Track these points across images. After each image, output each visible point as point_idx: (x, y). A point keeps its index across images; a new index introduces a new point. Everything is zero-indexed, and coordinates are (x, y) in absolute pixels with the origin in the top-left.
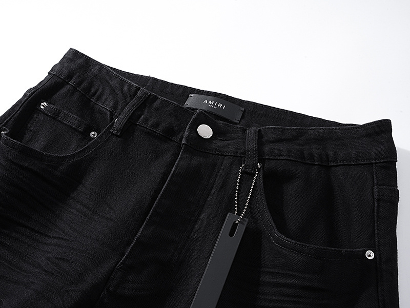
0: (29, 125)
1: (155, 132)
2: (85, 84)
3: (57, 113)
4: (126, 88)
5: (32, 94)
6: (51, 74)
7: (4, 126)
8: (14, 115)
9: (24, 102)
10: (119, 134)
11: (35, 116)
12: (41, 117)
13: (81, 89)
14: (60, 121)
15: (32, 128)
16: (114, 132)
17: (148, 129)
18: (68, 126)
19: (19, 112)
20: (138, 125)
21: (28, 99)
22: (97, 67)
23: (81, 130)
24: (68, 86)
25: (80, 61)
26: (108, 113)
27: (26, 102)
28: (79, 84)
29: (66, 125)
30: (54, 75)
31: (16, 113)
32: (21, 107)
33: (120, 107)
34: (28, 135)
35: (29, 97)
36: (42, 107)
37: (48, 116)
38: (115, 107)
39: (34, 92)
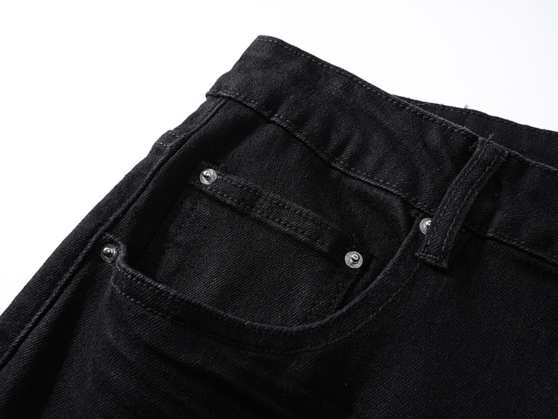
0: (172, 230)
1: (543, 260)
2: (314, 124)
3: (249, 199)
4: (434, 137)
5: (179, 146)
6: (218, 96)
7: (109, 230)
8: (134, 201)
9: (158, 169)
10: (445, 265)
11: (188, 204)
12: (203, 209)
13: (307, 136)
14: (259, 222)
15: (180, 238)
16: (429, 258)
17: (522, 250)
18: (286, 235)
19: (146, 193)
20: (491, 238)
21: (167, 159)
22: (338, 83)
23: (325, 249)
24: (270, 129)
25: (293, 65)
26: (396, 203)
27: (163, 169)
28: (300, 122)
29: (277, 231)
30: (230, 98)
31: (138, 196)
32: (150, 179)
33: (427, 187)
34: (171, 258)
35: (172, 153)
36: (206, 182)
37: (224, 205)
38: (412, 186)
39: (184, 141)
